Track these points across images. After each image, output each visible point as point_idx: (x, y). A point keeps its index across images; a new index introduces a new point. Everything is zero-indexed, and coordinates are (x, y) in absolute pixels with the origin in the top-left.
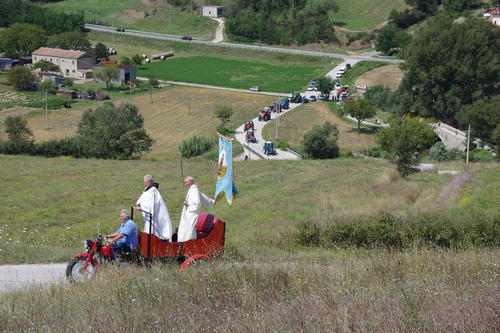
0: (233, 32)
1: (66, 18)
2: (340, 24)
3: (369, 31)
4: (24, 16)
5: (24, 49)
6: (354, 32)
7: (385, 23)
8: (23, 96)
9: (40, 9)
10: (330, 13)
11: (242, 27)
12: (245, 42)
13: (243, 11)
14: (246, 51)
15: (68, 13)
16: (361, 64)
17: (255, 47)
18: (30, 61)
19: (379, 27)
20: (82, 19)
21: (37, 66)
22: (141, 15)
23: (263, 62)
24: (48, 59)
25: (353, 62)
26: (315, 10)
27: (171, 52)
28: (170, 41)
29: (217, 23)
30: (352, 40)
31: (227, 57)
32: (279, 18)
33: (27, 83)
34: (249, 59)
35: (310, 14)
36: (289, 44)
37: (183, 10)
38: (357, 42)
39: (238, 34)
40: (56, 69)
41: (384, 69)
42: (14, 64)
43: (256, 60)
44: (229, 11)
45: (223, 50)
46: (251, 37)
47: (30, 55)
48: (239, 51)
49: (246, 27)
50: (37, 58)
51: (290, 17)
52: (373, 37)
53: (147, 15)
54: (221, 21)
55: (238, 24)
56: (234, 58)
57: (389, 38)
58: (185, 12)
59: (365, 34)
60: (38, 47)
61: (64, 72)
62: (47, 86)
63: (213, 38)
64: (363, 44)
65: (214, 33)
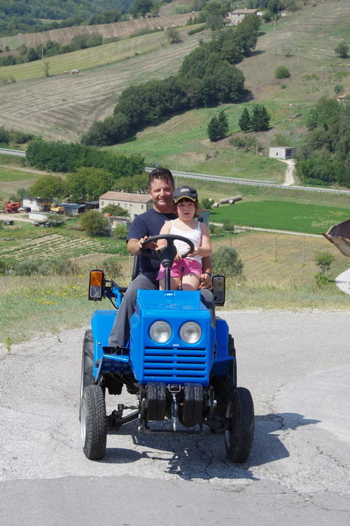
0: (306, 174)
1: (126, 161)
4: (83, 160)
5: (91, 194)
8: (97, 242)
9: (99, 152)
11: (316, 169)
12: (320, 185)
13: (316, 152)
14: (322, 195)
15: (128, 156)
17: (333, 190)
18: (97, 206)
20: (142, 162)
21: (105, 210)
22: (202, 158)
23: (343, 206)
24: (116, 204)
27: (239, 196)
28: (238, 185)
29: (285, 166)
31: (300, 201)
33: (100, 228)
34: (328, 204)
37: (247, 151)
39: (312, 176)
40: (125, 213)
42: (81, 210)
43: (335, 204)
44: (299, 153)
45: (297, 193)
46: (327, 180)
47: (97, 199)
48: (315, 195)
49: (321, 169)
50: (104, 202)
53: (208, 157)
54: (291, 163)
55: (311, 166)
56: (307, 202)
58: (248, 155)
60: (105, 192)
61: (132, 216)
62: (119, 230)
63: (283, 181)
65: (283, 175)
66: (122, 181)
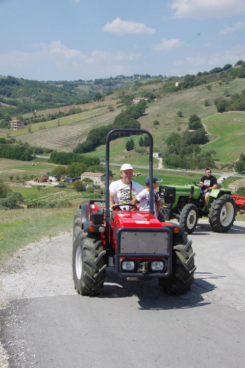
0: (167, 164)
1: (92, 159)
2: (217, 160)
3: (231, 163)
4: (74, 159)
5: (77, 173)
6: (224, 163)
7: (238, 160)
8: (80, 194)
9: (80, 156)
10: (212, 155)
11: (171, 162)
12: (173, 168)
13: (171, 155)
14: (174, 173)
15: (93, 158)
16: (230, 178)
17: (178, 170)
18: (80, 179)
19: (235, 161)
20: (98, 160)
21: (83, 180)
22: (124, 157)
23: (183, 177)
24: (88, 177)
25: (226, 177)
26: (205, 154)
27: (140, 173)
28: (137, 168)
29: (159, 160)
30: (223, 167)
31: (165, 175)
32: (188, 158)
33: (82, 188)
34: (176, 176)
35: (203, 156)
36: (194, 169)
37: (142, 155)
38: (226, 168)
39: (170, 165)
40: (92, 181)
41: (241, 180)
42: (73, 180)
43: (180, 176)
44: (164, 155)
45: (163, 172)
46: (176, 166)
47: (80, 175)
48: (171, 172)
49: (173, 161)
50: (83, 177)
51: (194, 157)
52: (233, 166)
53: (126, 157)
54: (161, 159)
55: (169, 161)
56: (169, 175)
57: (242, 166)
58: (143, 156)
59: (229, 164)
60: (83, 172)
61: (95, 183)
62: (90, 188)
63: (158, 167)
64: (228, 169)
65: (158, 164)
66: (91, 168)
